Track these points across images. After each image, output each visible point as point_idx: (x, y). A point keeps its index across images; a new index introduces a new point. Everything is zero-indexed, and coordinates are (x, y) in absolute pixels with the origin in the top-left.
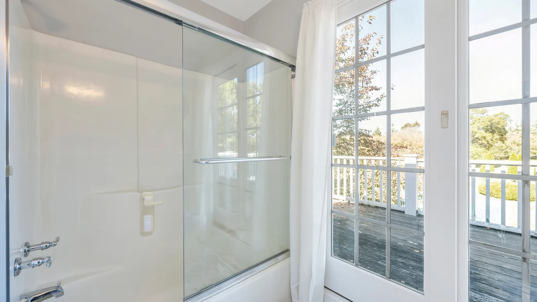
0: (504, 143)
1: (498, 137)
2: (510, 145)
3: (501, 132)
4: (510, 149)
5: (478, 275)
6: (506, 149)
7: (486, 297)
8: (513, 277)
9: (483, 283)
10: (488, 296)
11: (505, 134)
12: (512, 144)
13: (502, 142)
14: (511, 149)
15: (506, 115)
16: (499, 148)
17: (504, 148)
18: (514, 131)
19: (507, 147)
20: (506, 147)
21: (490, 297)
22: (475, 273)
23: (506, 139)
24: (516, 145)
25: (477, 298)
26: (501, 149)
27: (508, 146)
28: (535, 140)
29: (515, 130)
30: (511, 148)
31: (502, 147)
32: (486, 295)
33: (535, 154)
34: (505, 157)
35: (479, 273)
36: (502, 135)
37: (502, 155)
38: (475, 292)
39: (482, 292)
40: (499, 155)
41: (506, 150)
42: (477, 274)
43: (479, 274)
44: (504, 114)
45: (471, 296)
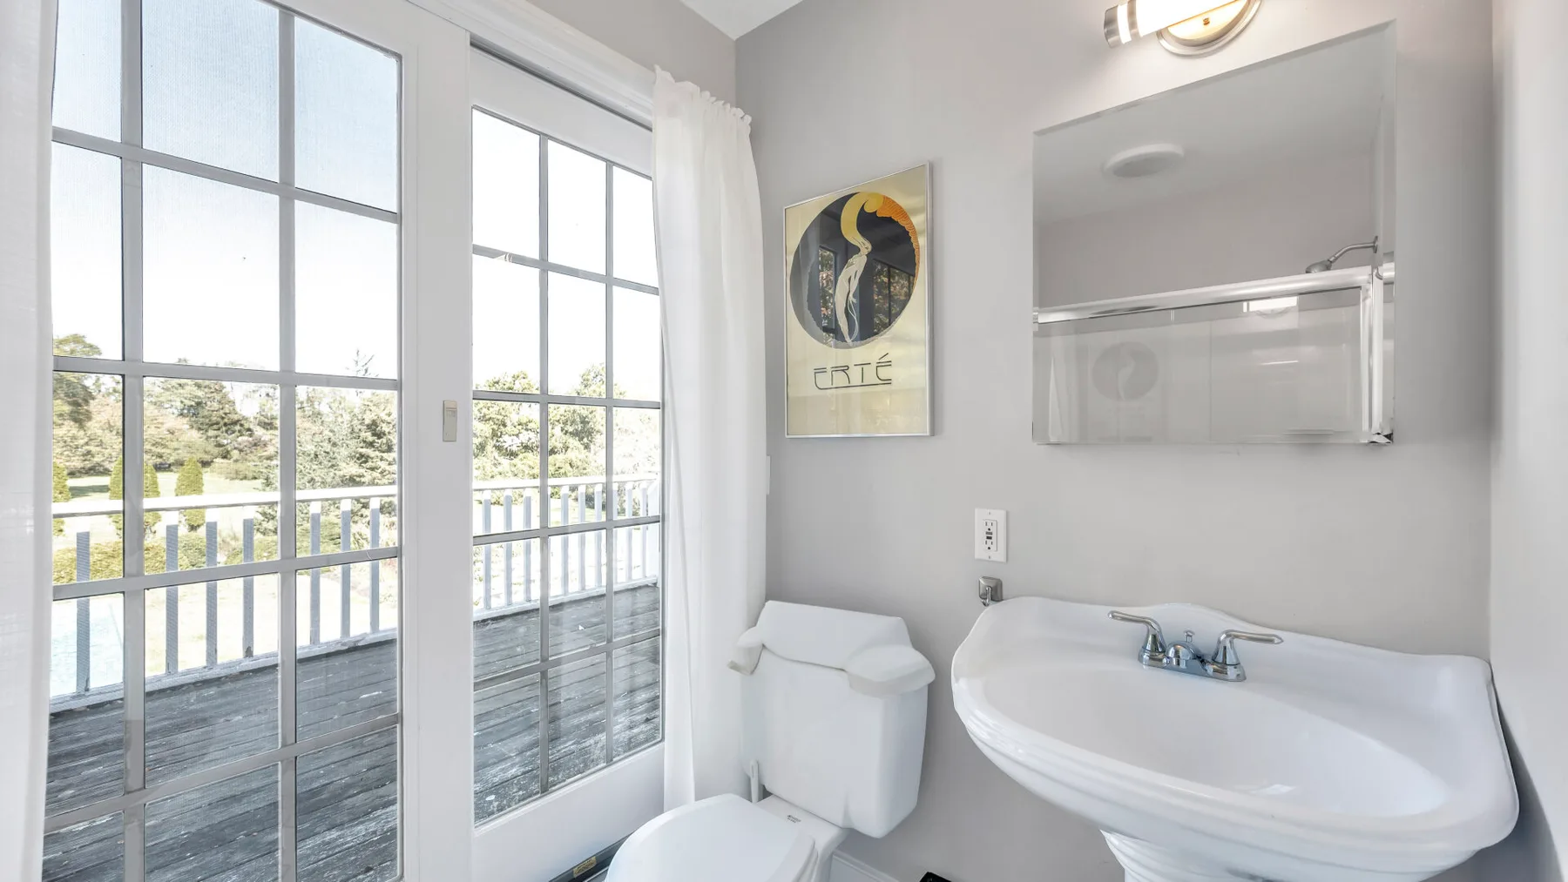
0: (81, 427)
1: (67, 408)
2: (99, 432)
3: (74, 396)
4: (97, 446)
5: (331, 787)
6: (87, 444)
7: (383, 817)
8: (380, 746)
9: (355, 795)
10: (384, 811)
11: (87, 402)
12: (103, 430)
13: (77, 425)
14: (101, 444)
15: (91, 346)
16: (65, 442)
17: (81, 442)
18: (109, 394)
19: (91, 440)
20: (86, 440)
21: (388, 810)
22: (324, 785)
23: (89, 416)
24: (114, 432)
25: (374, 833)
26: (71, 444)
27: (92, 438)
28: (160, 421)
29: (111, 391)
30: (101, 441)
31: (74, 438)
32: (379, 812)
33: (161, 457)
34: (84, 468)
35: (331, 780)
36: (76, 404)
37: (77, 463)
38: (362, 823)
39: (370, 813)
40: (67, 464)
41: (87, 447)
42: (329, 784)
43: (332, 782)
44: (83, 342)
45: (364, 836)
